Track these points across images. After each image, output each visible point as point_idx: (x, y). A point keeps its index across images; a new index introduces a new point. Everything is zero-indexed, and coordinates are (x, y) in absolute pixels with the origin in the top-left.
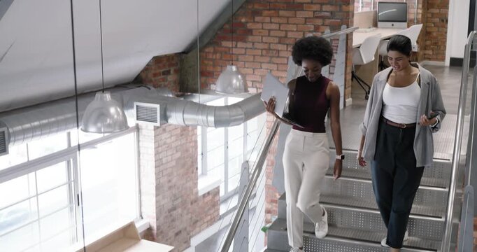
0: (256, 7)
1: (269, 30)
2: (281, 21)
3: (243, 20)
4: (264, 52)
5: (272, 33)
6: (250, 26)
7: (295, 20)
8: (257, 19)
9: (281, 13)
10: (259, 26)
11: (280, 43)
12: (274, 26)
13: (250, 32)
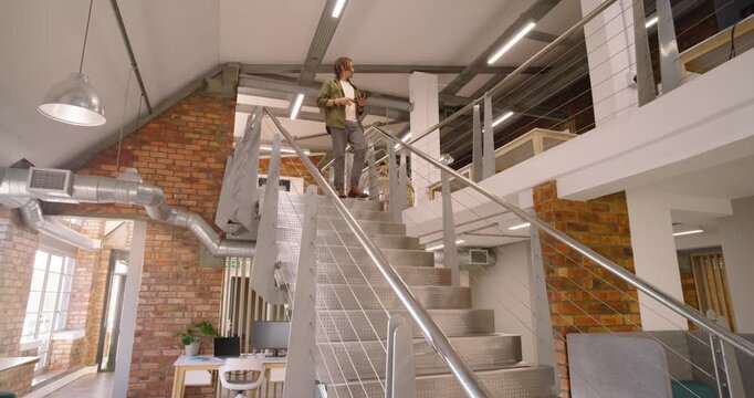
0: (145, 138)
1: (157, 158)
2: (170, 151)
3: (129, 148)
4: (150, 176)
5: (159, 161)
6: (137, 153)
7: (183, 152)
8: (145, 147)
9: (170, 145)
10: (147, 154)
11: (166, 169)
12: (161, 155)
13: (136, 158)
